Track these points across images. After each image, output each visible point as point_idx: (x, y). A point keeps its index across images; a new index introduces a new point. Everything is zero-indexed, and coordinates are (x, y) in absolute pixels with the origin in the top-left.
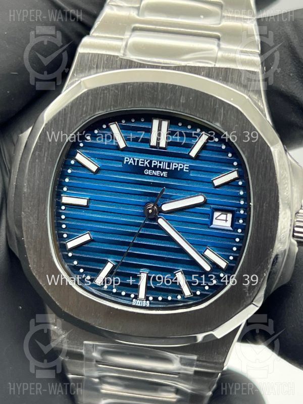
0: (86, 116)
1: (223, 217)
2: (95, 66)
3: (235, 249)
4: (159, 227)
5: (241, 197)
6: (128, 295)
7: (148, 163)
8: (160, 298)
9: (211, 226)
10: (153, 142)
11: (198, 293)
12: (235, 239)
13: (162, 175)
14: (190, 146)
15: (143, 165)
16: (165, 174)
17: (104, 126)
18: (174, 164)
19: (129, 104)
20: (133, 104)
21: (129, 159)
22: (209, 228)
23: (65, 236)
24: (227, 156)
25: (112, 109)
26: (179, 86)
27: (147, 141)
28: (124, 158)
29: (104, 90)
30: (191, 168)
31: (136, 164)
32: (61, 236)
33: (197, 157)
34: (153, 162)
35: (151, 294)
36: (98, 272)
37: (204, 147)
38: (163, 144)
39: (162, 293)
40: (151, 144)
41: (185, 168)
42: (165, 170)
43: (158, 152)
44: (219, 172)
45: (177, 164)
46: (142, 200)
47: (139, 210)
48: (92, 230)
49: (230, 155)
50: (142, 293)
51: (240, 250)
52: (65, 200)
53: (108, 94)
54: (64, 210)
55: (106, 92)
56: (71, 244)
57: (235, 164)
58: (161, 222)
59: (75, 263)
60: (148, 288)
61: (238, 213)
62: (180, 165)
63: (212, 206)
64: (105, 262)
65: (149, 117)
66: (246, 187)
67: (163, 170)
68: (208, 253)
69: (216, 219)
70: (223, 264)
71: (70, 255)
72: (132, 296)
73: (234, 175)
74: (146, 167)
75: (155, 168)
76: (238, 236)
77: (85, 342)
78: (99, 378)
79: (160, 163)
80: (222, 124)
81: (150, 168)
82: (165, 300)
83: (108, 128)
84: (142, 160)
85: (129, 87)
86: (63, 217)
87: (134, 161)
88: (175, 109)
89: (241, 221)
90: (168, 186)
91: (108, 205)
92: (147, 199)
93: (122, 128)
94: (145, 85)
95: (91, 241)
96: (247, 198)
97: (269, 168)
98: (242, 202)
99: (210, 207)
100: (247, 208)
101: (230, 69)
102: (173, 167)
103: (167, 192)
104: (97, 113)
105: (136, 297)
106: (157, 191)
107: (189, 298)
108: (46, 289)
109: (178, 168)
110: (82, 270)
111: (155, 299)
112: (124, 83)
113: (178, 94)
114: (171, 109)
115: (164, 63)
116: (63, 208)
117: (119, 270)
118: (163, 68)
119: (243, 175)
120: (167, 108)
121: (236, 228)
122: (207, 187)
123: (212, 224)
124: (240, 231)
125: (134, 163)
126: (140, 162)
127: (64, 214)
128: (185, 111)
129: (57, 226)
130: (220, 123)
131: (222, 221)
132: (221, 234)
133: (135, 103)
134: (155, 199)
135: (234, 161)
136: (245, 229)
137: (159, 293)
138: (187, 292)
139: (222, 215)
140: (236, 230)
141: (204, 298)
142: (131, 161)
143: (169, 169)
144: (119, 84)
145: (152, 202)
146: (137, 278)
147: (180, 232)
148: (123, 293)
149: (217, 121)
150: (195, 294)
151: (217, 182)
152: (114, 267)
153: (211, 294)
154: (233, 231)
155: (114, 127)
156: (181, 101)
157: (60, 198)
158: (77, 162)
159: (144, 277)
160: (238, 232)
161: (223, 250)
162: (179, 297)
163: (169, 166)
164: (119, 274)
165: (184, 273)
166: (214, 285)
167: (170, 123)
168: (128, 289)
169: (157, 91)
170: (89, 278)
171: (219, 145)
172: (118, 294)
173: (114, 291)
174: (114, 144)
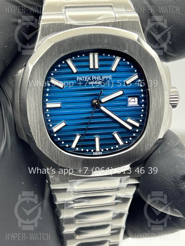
0: (55, 58)
1: (133, 100)
2: (52, 31)
3: (142, 116)
4: (102, 111)
5: (141, 88)
6: (90, 151)
7: (90, 78)
8: (107, 149)
9: (128, 106)
10: (91, 67)
11: (127, 142)
12: (141, 110)
14: (110, 66)
17: (63, 62)
18: (104, 76)
19: (78, 48)
20: (80, 47)
21: (79, 78)
22: (127, 107)
23: (51, 125)
24: (131, 67)
25: (69, 52)
26: (103, 34)
27: (89, 66)
28: (76, 78)
29: (63, 42)
30: (113, 77)
32: (49, 126)
33: (116, 71)
34: (93, 77)
36: (72, 141)
37: (118, 65)
38: (97, 67)
39: (108, 146)
41: (110, 77)
43: (95, 71)
44: (128, 77)
46: (89, 99)
47: (89, 104)
48: (65, 120)
50: (98, 149)
52: (49, 105)
55: (64, 43)
56: (55, 129)
57: (136, 71)
58: (102, 108)
59: (59, 139)
60: (101, 146)
61: (141, 96)
62: (107, 76)
63: (126, 95)
64: (75, 136)
65: (87, 53)
68: (129, 120)
69: (129, 102)
70: (137, 125)
71: (55, 135)
72: (92, 151)
73: (136, 77)
76: (143, 109)
77: (69, 181)
78: (73, 201)
79: (96, 77)
82: (110, 150)
83: (66, 62)
84: (86, 77)
85: (76, 39)
86: (48, 115)
87: (82, 78)
88: (103, 47)
90: (104, 89)
91: (73, 105)
92: (93, 98)
93: (73, 62)
94: (84, 36)
95: (66, 125)
96: (145, 87)
101: (124, 21)
102: (104, 78)
103: (104, 92)
104: (61, 55)
105: (95, 151)
107: (122, 146)
108: (47, 156)
109: (106, 78)
110: (63, 143)
111: (105, 150)
112: (74, 37)
113: (103, 38)
114: (100, 47)
115: (89, 23)
116: (47, 110)
117: (84, 138)
118: (89, 26)
119: (140, 76)
120: (98, 46)
121: (141, 105)
124: (143, 105)
125: (83, 79)
126: (86, 79)
128: (108, 47)
129: (46, 121)
130: (127, 50)
131: (133, 102)
132: (134, 109)
133: (81, 47)
134: (96, 97)
135: (135, 69)
136: (147, 104)
137: (106, 146)
138: (121, 143)
140: (141, 106)
141: (130, 144)
142: (81, 79)
143: (101, 79)
144: (70, 38)
145: (95, 99)
146: (94, 140)
147: (112, 112)
148: (87, 150)
149: (125, 49)
150: (125, 143)
152: (81, 137)
154: (140, 106)
155: (69, 62)
156: (105, 42)
157: (46, 105)
159: (97, 140)
160: (142, 106)
161: (136, 117)
162: (117, 146)
163: (101, 78)
164: (85, 140)
165: (119, 133)
166: (134, 136)
167: (99, 55)
168: (89, 147)
169: (92, 38)
170: (67, 146)
171: (125, 63)
172: (85, 151)
173: (82, 150)
174: (70, 71)
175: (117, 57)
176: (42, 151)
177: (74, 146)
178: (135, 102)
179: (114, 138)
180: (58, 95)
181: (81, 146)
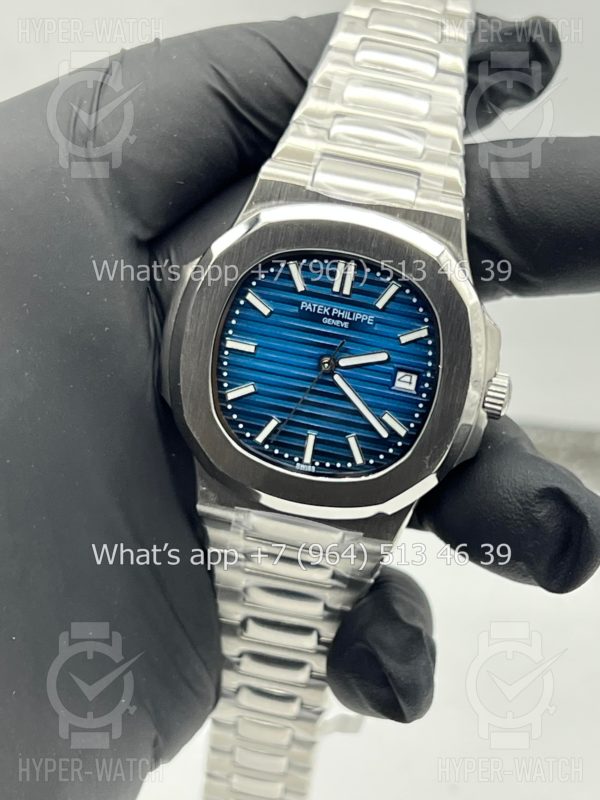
0: (264, 252)
1: (407, 379)
2: (277, 196)
3: (417, 415)
4: (334, 384)
5: (428, 358)
6: (291, 459)
8: (328, 465)
9: (393, 388)
10: (336, 288)
11: (371, 462)
12: (418, 405)
14: (377, 296)
16: (346, 324)
22: (390, 390)
23: (226, 385)
24: (418, 310)
26: (372, 229)
27: (331, 285)
29: (287, 225)
30: (376, 321)
32: (220, 385)
33: (384, 309)
35: (318, 460)
36: (260, 429)
37: (392, 299)
38: (347, 291)
39: (331, 459)
40: (333, 290)
42: (347, 320)
43: (340, 299)
44: (410, 329)
45: (360, 315)
46: (316, 352)
47: (312, 363)
48: (257, 381)
49: (421, 310)
50: (308, 458)
51: (424, 417)
52: (230, 344)
53: (291, 231)
54: (228, 355)
56: (231, 395)
57: (426, 320)
58: (337, 378)
59: (235, 416)
60: (315, 453)
61: (424, 375)
64: (269, 419)
66: (435, 347)
67: (344, 320)
68: (387, 418)
69: (399, 380)
70: (402, 431)
71: (230, 407)
72: (296, 459)
73: (423, 333)
74: (326, 315)
75: (335, 317)
76: (422, 402)
81: (330, 317)
82: (333, 467)
84: (321, 307)
85: (315, 225)
86: (225, 363)
88: (365, 254)
89: (427, 385)
90: (349, 339)
92: (323, 351)
94: (334, 223)
95: (256, 393)
96: (435, 359)
97: (463, 328)
99: (394, 367)
100: (435, 371)
101: (429, 213)
102: (356, 317)
103: (348, 345)
104: (278, 251)
105: (301, 461)
106: (336, 343)
107: (360, 466)
110: (241, 426)
111: (322, 465)
112: (311, 220)
113: (370, 237)
114: (361, 253)
115: (356, 200)
116: (226, 353)
117: (283, 429)
119: (433, 333)
121: (420, 392)
122: (392, 345)
123: (393, 385)
124: (424, 395)
127: (226, 360)
128: (376, 258)
129: (218, 373)
131: (406, 383)
132: (403, 397)
133: (320, 243)
134: (330, 351)
135: (425, 317)
136: (431, 395)
137: (327, 458)
138: (359, 460)
139: (406, 377)
140: (420, 394)
141: (378, 467)
142: (309, 307)
144: (305, 220)
145: (328, 355)
146: (305, 438)
147: (356, 390)
148: (286, 456)
150: (367, 462)
151: (404, 340)
152: (278, 425)
153: (385, 463)
154: (417, 395)
156: (373, 246)
157: (225, 342)
158: (247, 302)
159: (311, 439)
160: (422, 397)
161: (404, 416)
162: (349, 465)
163: (351, 316)
164: (284, 433)
165: (358, 438)
166: (390, 454)
168: (292, 451)
169: (347, 232)
170: (248, 435)
171: (409, 298)
172: (280, 456)
173: (276, 452)
174: (292, 286)
175: (393, 282)
176: (191, 429)
177: (260, 439)
178: (410, 383)
179: (347, 447)
180: (255, 327)
181: (275, 442)
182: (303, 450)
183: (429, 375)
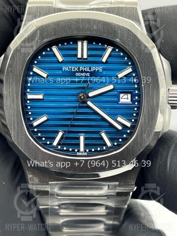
1: (126, 96)
3: (135, 115)
6: (73, 151)
7: (77, 69)
8: (93, 150)
11: (116, 144)
12: (134, 109)
13: (86, 75)
14: (101, 56)
15: (74, 71)
16: (88, 74)
17: (48, 49)
18: (93, 68)
19: (63, 34)
20: (65, 33)
21: (65, 68)
22: (118, 104)
23: (31, 119)
24: (124, 59)
25: (53, 37)
26: (92, 19)
27: (76, 55)
28: (62, 67)
29: (47, 26)
30: (104, 70)
31: (70, 70)
32: (29, 119)
33: (106, 62)
34: (80, 68)
35: (87, 148)
36: (54, 138)
37: (110, 56)
38: (85, 56)
39: (94, 147)
40: (78, 57)
41: (100, 69)
42: (88, 72)
43: (83, 61)
44: (121, 70)
45: (95, 68)
46: (76, 92)
47: (75, 98)
48: (47, 114)
49: (126, 58)
50: (82, 148)
51: (138, 115)
52: (29, 97)
53: (49, 29)
54: (29, 103)
55: (48, 27)
56: (35, 124)
57: (130, 63)
58: (89, 103)
59: (39, 135)
60: (86, 145)
61: (134, 93)
62: (96, 68)
63: (118, 91)
64: (57, 132)
65: (75, 40)
67: (87, 72)
68: (119, 119)
69: (121, 98)
70: (129, 124)
71: (36, 130)
72: (76, 150)
73: (130, 70)
74: (77, 72)
75: (82, 72)
76: (136, 107)
77: (50, 183)
78: (58, 206)
79: (85, 68)
80: (121, 40)
81: (79, 72)
82: (96, 151)
83: (51, 50)
85: (62, 23)
86: (29, 107)
87: (69, 69)
88: (91, 34)
89: (137, 98)
91: (57, 97)
92: (79, 91)
93: (60, 49)
94: (71, 20)
95: (48, 120)
97: (151, 63)
98: (136, 86)
99: (117, 92)
100: (140, 89)
102: (92, 70)
104: (44, 41)
105: (79, 151)
106: (85, 85)
107: (110, 148)
108: (23, 152)
109: (95, 70)
110: (44, 139)
111: (90, 151)
113: (92, 23)
114: (89, 33)
116: (28, 102)
117: (66, 136)
119: (135, 70)
120: (86, 33)
121: (134, 102)
123: (119, 101)
124: (136, 103)
125: (69, 70)
126: (72, 69)
127: (29, 106)
128: (97, 34)
129: (25, 113)
130: (119, 39)
131: (125, 99)
132: (126, 107)
134: (84, 90)
136: (139, 102)
137: (92, 147)
138: (109, 144)
139: (125, 96)
141: (119, 146)
142: (67, 69)
143: (90, 71)
144: (55, 22)
145: (82, 92)
146: (78, 138)
147: (100, 108)
148: (71, 150)
149: (117, 38)
150: (114, 145)
151: (120, 76)
152: (63, 134)
153: (123, 143)
154: (133, 104)
155: (54, 49)
156: (94, 28)
157: (26, 96)
158: (34, 72)
159: (82, 138)
160: (135, 104)
161: (127, 116)
162: (104, 148)
163: (90, 69)
164: (67, 138)
165: (107, 133)
166: (125, 138)
167: (88, 43)
168: (73, 146)
169: (79, 23)
170: (48, 143)
171: (119, 54)
172: (67, 150)
173: (65, 149)
174: (56, 59)
175: (109, 46)
176: (18, 146)
177: (55, 143)
179: (102, 138)
180: (41, 85)
181: (63, 143)
182: (78, 145)
183: (137, 92)
